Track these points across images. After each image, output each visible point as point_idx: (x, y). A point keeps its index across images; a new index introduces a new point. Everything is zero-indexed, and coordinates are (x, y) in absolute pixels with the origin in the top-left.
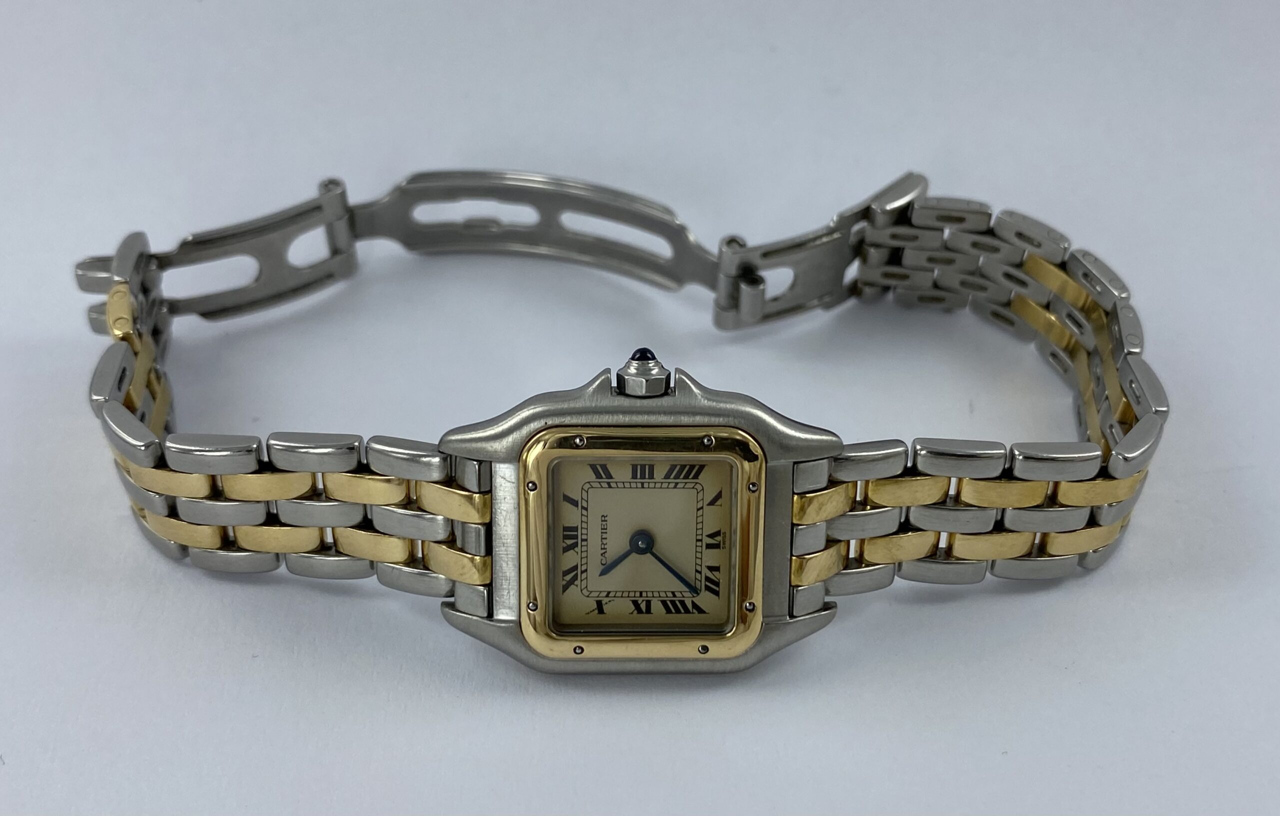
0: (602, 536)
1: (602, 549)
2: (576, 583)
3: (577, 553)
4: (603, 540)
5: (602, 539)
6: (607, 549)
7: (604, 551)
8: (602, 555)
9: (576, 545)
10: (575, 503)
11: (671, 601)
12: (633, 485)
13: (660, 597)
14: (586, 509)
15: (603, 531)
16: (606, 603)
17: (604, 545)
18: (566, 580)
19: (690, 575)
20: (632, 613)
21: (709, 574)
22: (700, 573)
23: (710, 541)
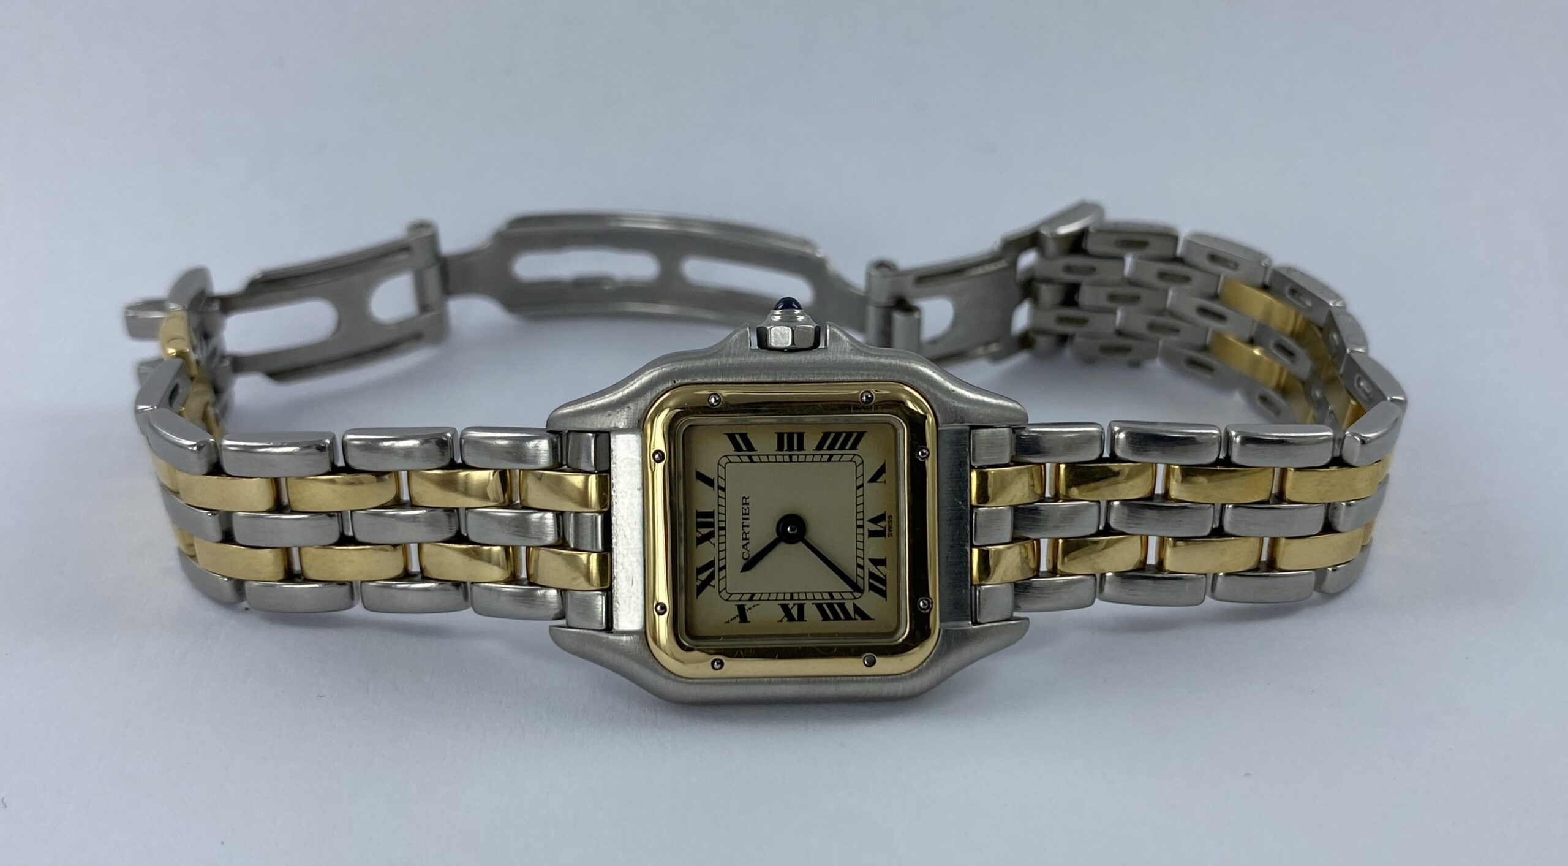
0: (743, 523)
1: (743, 539)
2: (713, 583)
3: (714, 544)
4: (744, 528)
5: (743, 526)
6: (750, 540)
7: (747, 541)
8: (743, 546)
9: (711, 535)
10: (709, 482)
11: (828, 605)
12: (780, 459)
13: (815, 599)
14: (724, 489)
15: (745, 517)
16: (750, 609)
17: (746, 534)
18: (700, 580)
19: (851, 570)
20: (781, 621)
21: (874, 570)
22: (862, 567)
23: (874, 527)
